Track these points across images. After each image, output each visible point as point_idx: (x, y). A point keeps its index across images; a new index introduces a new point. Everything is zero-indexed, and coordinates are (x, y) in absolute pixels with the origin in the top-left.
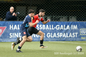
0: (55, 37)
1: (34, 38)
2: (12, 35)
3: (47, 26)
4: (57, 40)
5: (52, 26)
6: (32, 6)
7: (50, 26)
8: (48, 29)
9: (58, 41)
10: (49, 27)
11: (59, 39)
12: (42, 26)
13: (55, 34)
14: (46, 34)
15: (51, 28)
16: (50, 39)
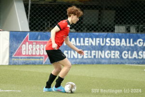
0: (135, 58)
1: (103, 59)
2: (68, 53)
3: (123, 40)
4: (139, 62)
5: (132, 40)
6: (106, 9)
7: (128, 40)
8: (125, 45)
9: (141, 64)
10: (126, 42)
11: (142, 61)
12: (115, 41)
13: (135, 53)
14: (121, 54)
15: (130, 43)
16: (127, 61)
